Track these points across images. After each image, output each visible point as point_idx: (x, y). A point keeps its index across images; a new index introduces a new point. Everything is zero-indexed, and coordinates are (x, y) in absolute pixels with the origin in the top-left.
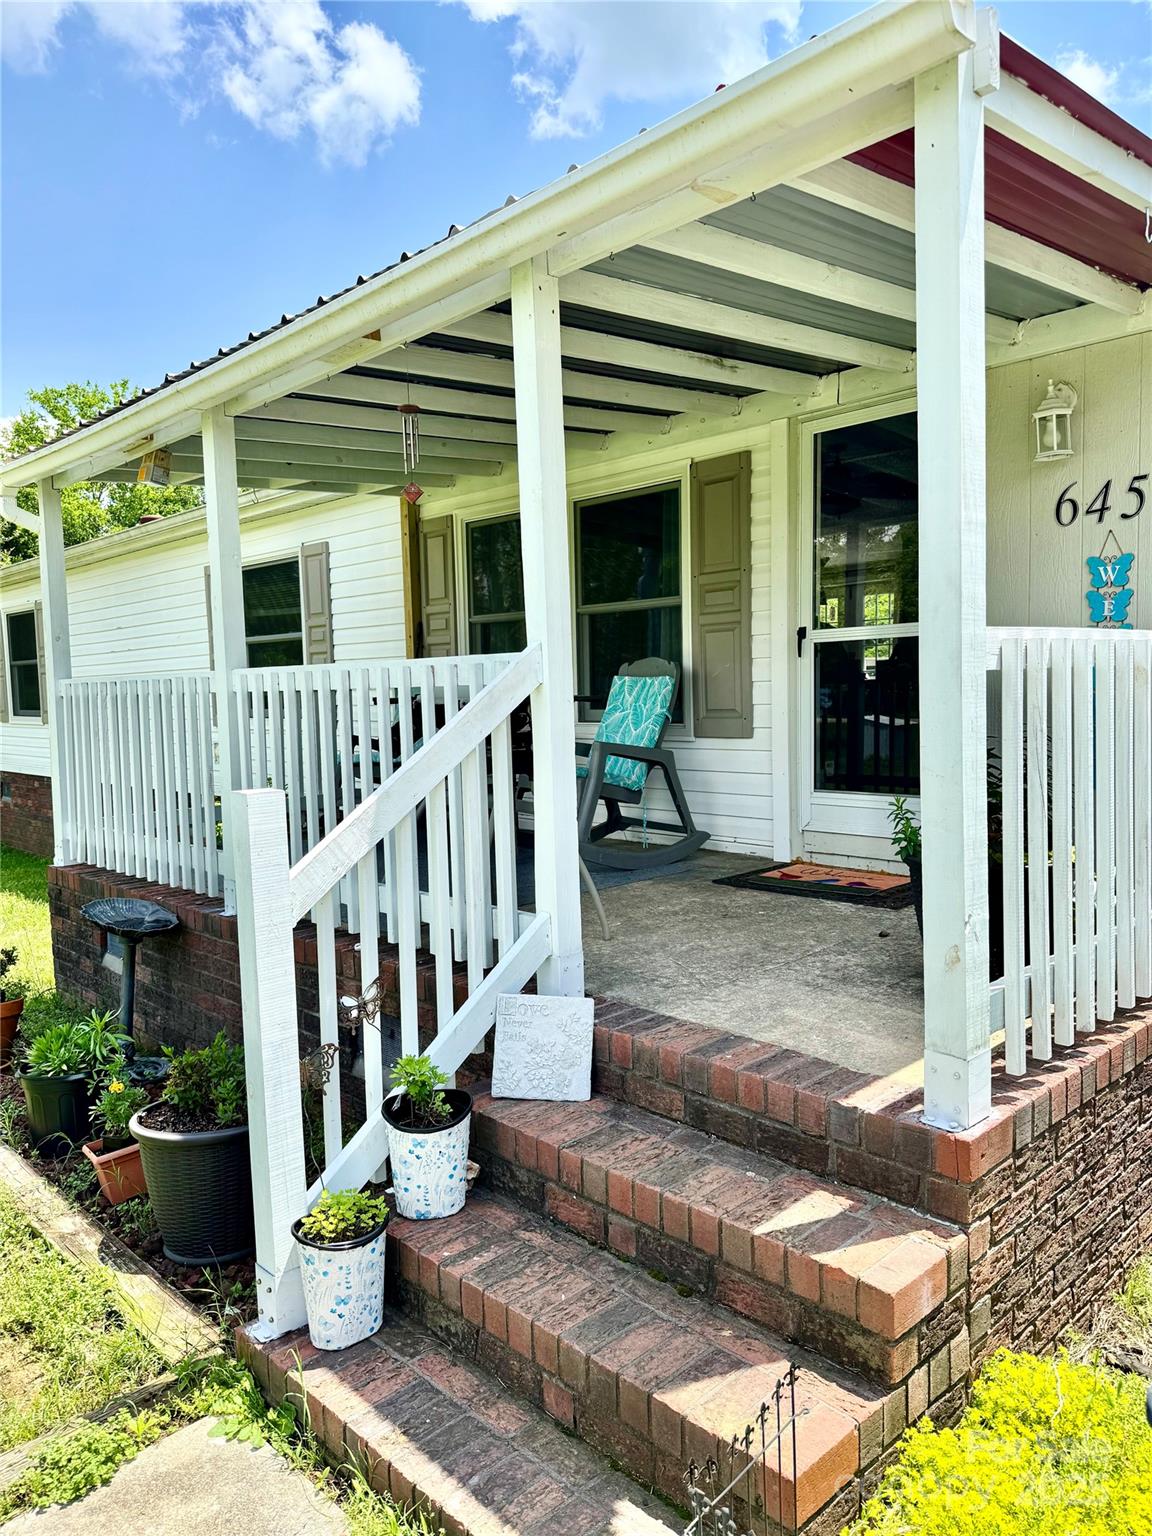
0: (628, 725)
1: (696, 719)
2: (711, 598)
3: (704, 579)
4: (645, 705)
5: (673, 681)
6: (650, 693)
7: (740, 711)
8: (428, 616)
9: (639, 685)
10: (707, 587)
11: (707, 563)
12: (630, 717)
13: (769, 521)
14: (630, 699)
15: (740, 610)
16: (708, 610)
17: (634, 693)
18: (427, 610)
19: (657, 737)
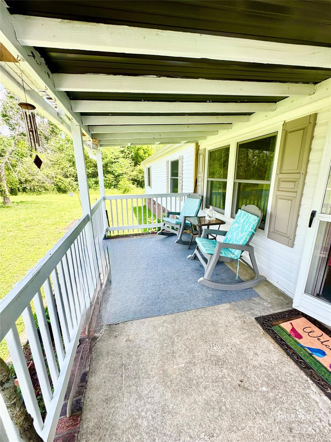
0: (239, 230)
1: (269, 232)
2: (283, 185)
3: (281, 176)
4: (246, 225)
5: (259, 219)
6: (249, 221)
7: (289, 235)
8: (199, 177)
9: (246, 216)
10: (283, 179)
11: (284, 169)
12: (240, 228)
13: (322, 150)
14: (242, 221)
15: (296, 192)
16: (280, 189)
17: (244, 219)
18: (198, 175)
19: (248, 240)
